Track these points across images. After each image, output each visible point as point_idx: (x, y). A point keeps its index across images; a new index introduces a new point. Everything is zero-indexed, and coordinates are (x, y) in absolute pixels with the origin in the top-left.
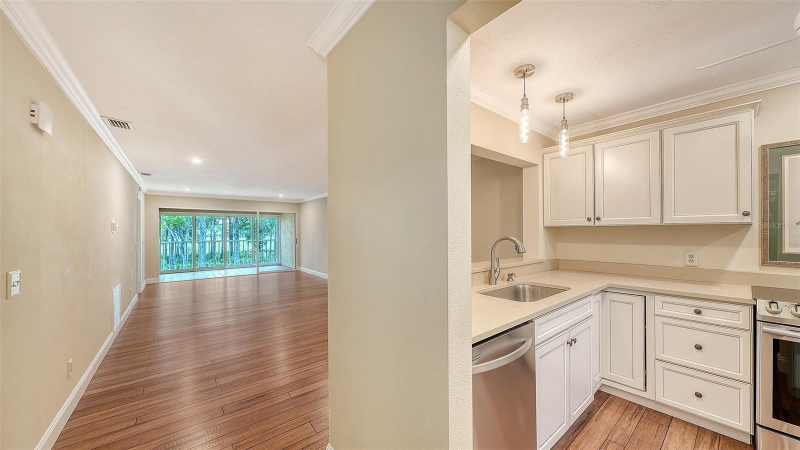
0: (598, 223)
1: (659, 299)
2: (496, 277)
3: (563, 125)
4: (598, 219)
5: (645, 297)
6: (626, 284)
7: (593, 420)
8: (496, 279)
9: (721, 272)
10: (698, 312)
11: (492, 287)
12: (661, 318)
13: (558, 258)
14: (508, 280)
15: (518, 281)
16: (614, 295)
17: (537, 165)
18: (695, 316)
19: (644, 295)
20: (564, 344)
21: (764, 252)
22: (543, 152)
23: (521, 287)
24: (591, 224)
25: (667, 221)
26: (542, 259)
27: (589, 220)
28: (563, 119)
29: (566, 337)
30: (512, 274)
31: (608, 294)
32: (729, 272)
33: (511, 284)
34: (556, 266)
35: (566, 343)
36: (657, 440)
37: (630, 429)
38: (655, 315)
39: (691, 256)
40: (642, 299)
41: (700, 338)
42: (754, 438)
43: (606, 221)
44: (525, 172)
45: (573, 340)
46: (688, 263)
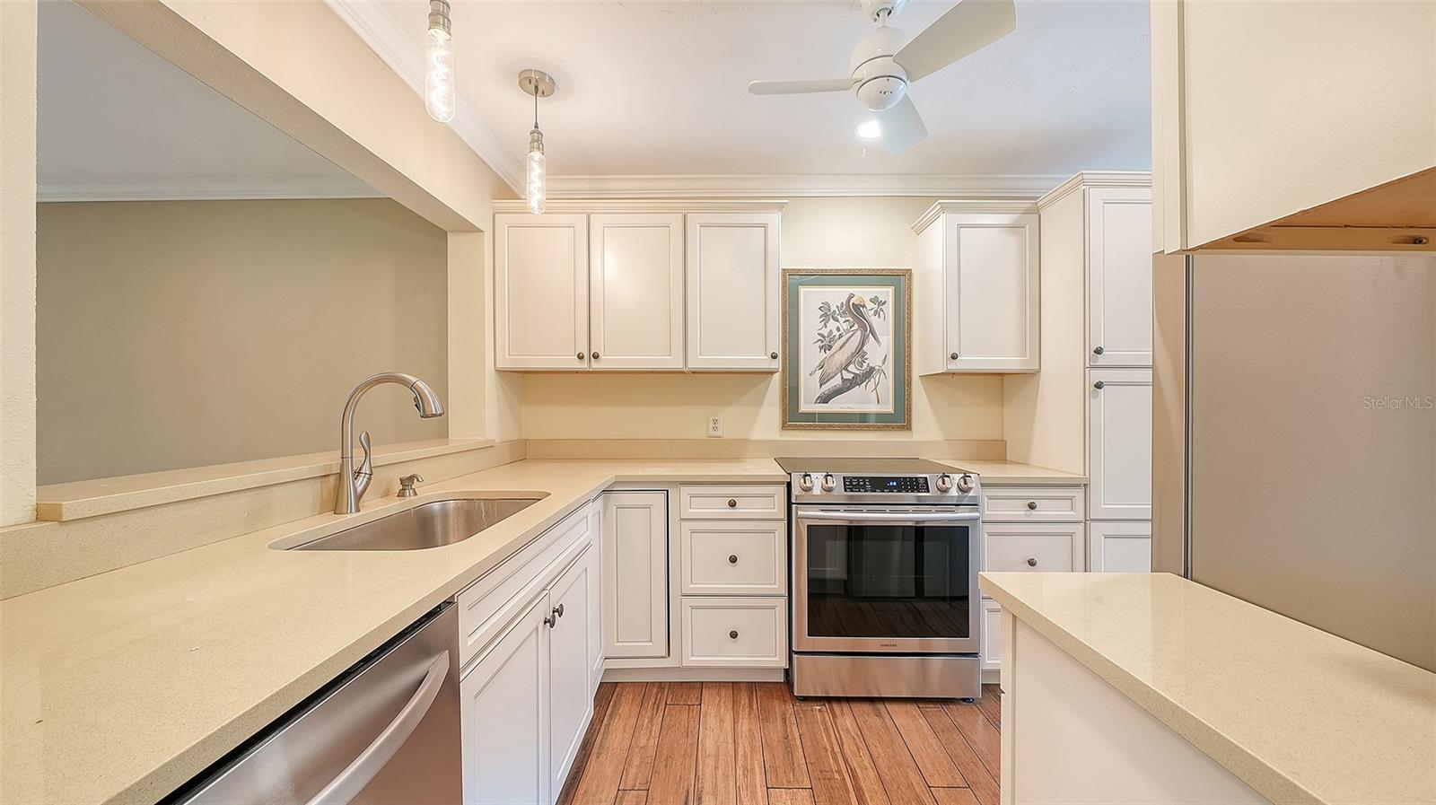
0: (595, 365)
1: (686, 491)
2: (360, 489)
3: (533, 141)
4: (596, 357)
5: (667, 491)
6: (640, 473)
7: (593, 757)
8: (359, 497)
9: (745, 441)
10: (732, 504)
11: (349, 520)
12: (689, 523)
13: (523, 437)
14: (401, 494)
15: (428, 494)
16: (623, 495)
17: (482, 231)
18: (729, 511)
19: (665, 488)
20: (537, 629)
21: (784, 411)
22: (494, 208)
23: (436, 506)
24: (584, 365)
25: (693, 364)
26: (492, 438)
27: (581, 357)
28: (533, 128)
29: (543, 611)
30: (411, 478)
31: (613, 495)
32: (753, 441)
33: (410, 502)
34: (523, 453)
35: (542, 623)
36: (690, 741)
37: (651, 742)
38: (682, 519)
39: (715, 421)
40: (662, 496)
41: (734, 544)
42: (788, 673)
43: (607, 362)
44: (453, 241)
45: (557, 611)
46: (712, 433)
